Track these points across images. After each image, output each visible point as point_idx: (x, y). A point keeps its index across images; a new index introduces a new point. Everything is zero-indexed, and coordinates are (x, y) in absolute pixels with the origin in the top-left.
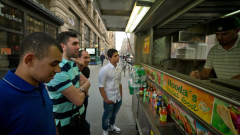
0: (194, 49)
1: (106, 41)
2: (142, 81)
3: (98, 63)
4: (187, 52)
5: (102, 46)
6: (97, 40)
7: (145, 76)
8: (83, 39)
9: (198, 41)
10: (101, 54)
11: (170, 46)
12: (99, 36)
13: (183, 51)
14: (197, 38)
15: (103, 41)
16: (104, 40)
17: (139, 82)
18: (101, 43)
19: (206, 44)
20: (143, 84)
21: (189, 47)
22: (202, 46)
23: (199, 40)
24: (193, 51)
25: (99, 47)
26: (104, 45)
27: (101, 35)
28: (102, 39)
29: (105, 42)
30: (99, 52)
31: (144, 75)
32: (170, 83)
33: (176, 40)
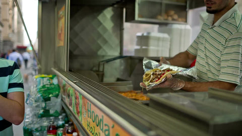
0: (166, 36)
2: (52, 112)
4: (151, 42)
7: (59, 100)
9: (173, 20)
11: (121, 29)
13: (144, 40)
14: (172, 13)
17: (46, 114)
19: (188, 27)
20: (56, 118)
21: (160, 31)
22: (181, 30)
23: (176, 17)
24: (164, 40)
31: (57, 96)
33: (131, 18)
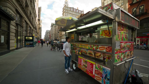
3: (34, 46)
6: (31, 31)
8: (24, 30)
12: (33, 28)
15: (35, 32)
27: (34, 28)
32: (81, 45)
33: (80, 35)
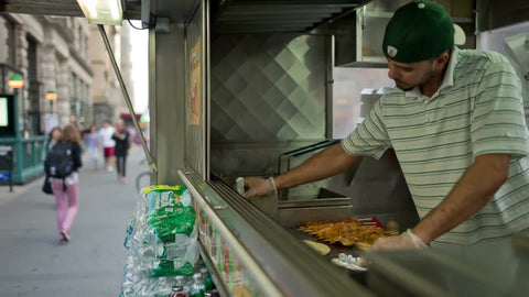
1: (73, 54)
2: (178, 265)
3: (25, 173)
5: (51, 84)
6: (24, 53)
7: (193, 240)
10: (50, 123)
15: (61, 59)
16: (64, 50)
17: (166, 269)
18: (48, 66)
25: (35, 88)
26: (66, 76)
28: (51, 47)
29: (72, 63)
30: (36, 115)
